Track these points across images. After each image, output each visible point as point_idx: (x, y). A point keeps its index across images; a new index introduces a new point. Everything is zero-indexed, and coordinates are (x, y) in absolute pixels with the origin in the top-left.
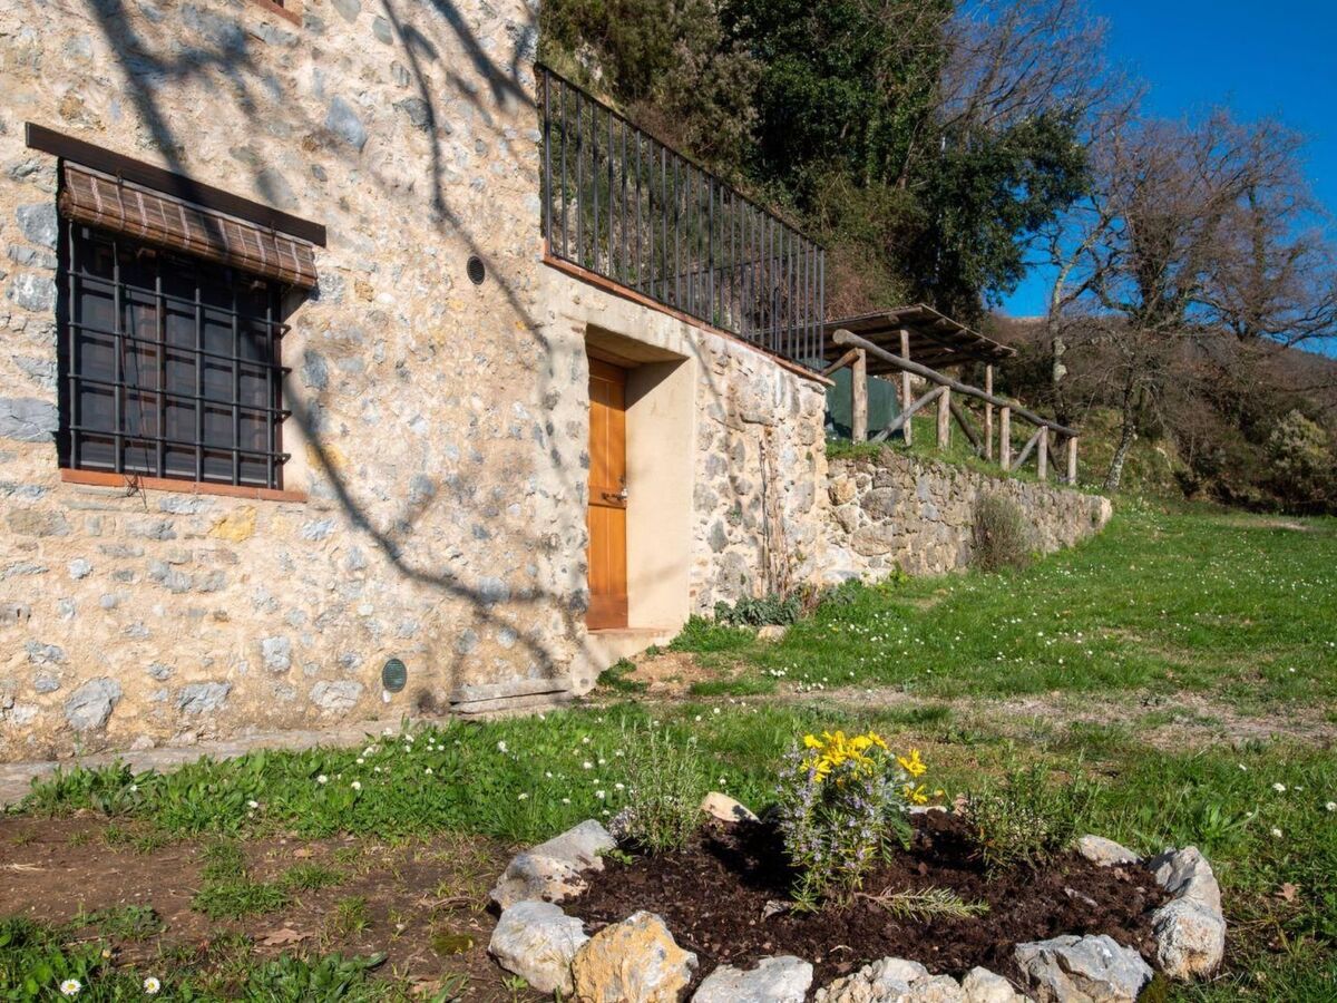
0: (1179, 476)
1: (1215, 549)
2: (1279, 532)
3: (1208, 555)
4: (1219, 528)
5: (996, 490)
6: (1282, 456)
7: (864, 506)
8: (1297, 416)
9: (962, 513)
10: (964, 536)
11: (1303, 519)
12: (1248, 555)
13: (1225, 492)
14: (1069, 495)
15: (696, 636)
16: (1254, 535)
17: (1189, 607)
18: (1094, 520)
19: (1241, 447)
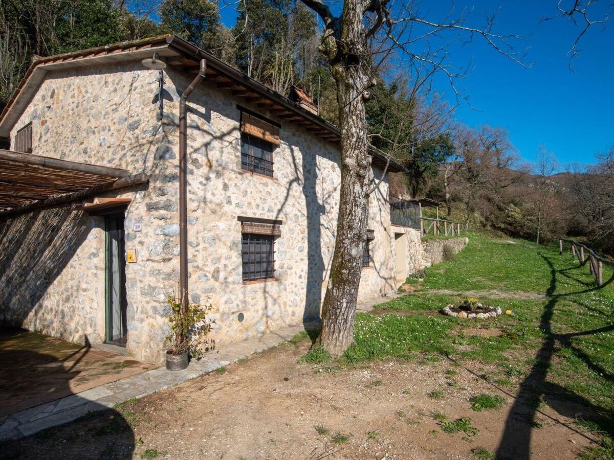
0: (481, 222)
1: (494, 250)
2: (509, 245)
3: (493, 252)
4: (495, 244)
5: (446, 242)
6: (509, 217)
7: (425, 250)
8: (512, 205)
9: (441, 249)
10: (442, 254)
11: (515, 240)
12: (502, 253)
13: (494, 226)
14: (460, 239)
15: (409, 281)
16: (503, 245)
17: (491, 272)
18: (465, 243)
19: (497, 213)
